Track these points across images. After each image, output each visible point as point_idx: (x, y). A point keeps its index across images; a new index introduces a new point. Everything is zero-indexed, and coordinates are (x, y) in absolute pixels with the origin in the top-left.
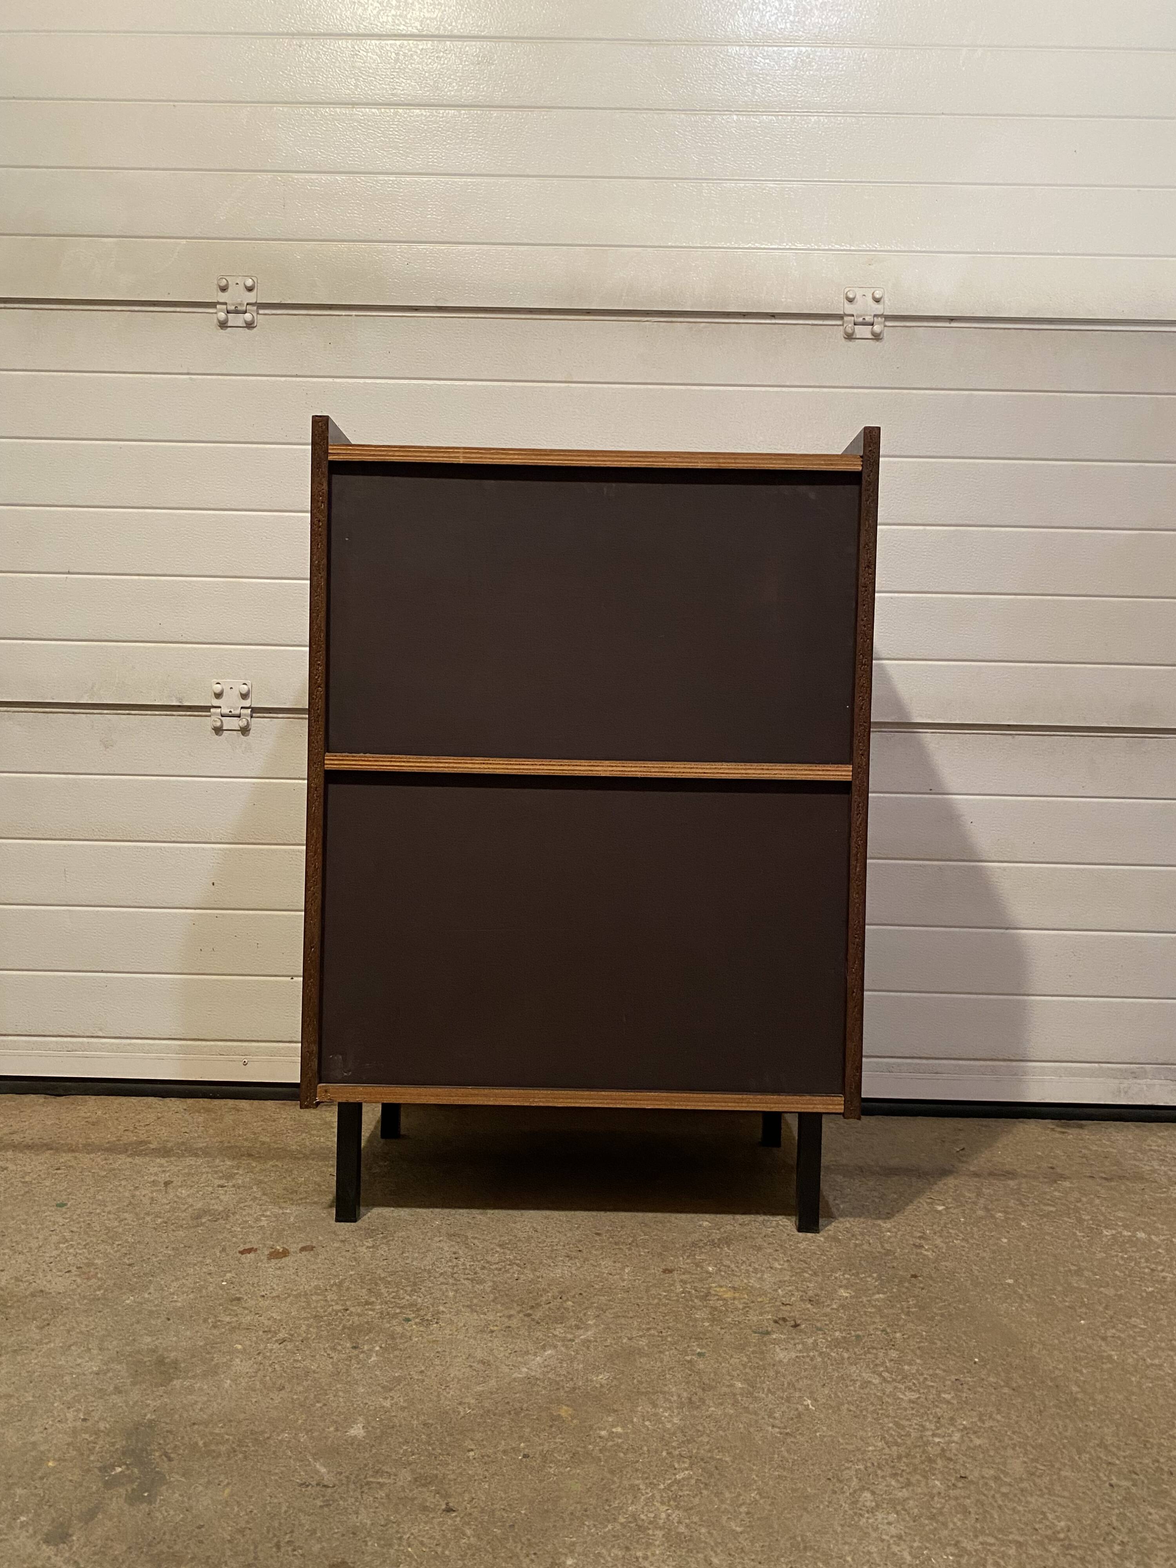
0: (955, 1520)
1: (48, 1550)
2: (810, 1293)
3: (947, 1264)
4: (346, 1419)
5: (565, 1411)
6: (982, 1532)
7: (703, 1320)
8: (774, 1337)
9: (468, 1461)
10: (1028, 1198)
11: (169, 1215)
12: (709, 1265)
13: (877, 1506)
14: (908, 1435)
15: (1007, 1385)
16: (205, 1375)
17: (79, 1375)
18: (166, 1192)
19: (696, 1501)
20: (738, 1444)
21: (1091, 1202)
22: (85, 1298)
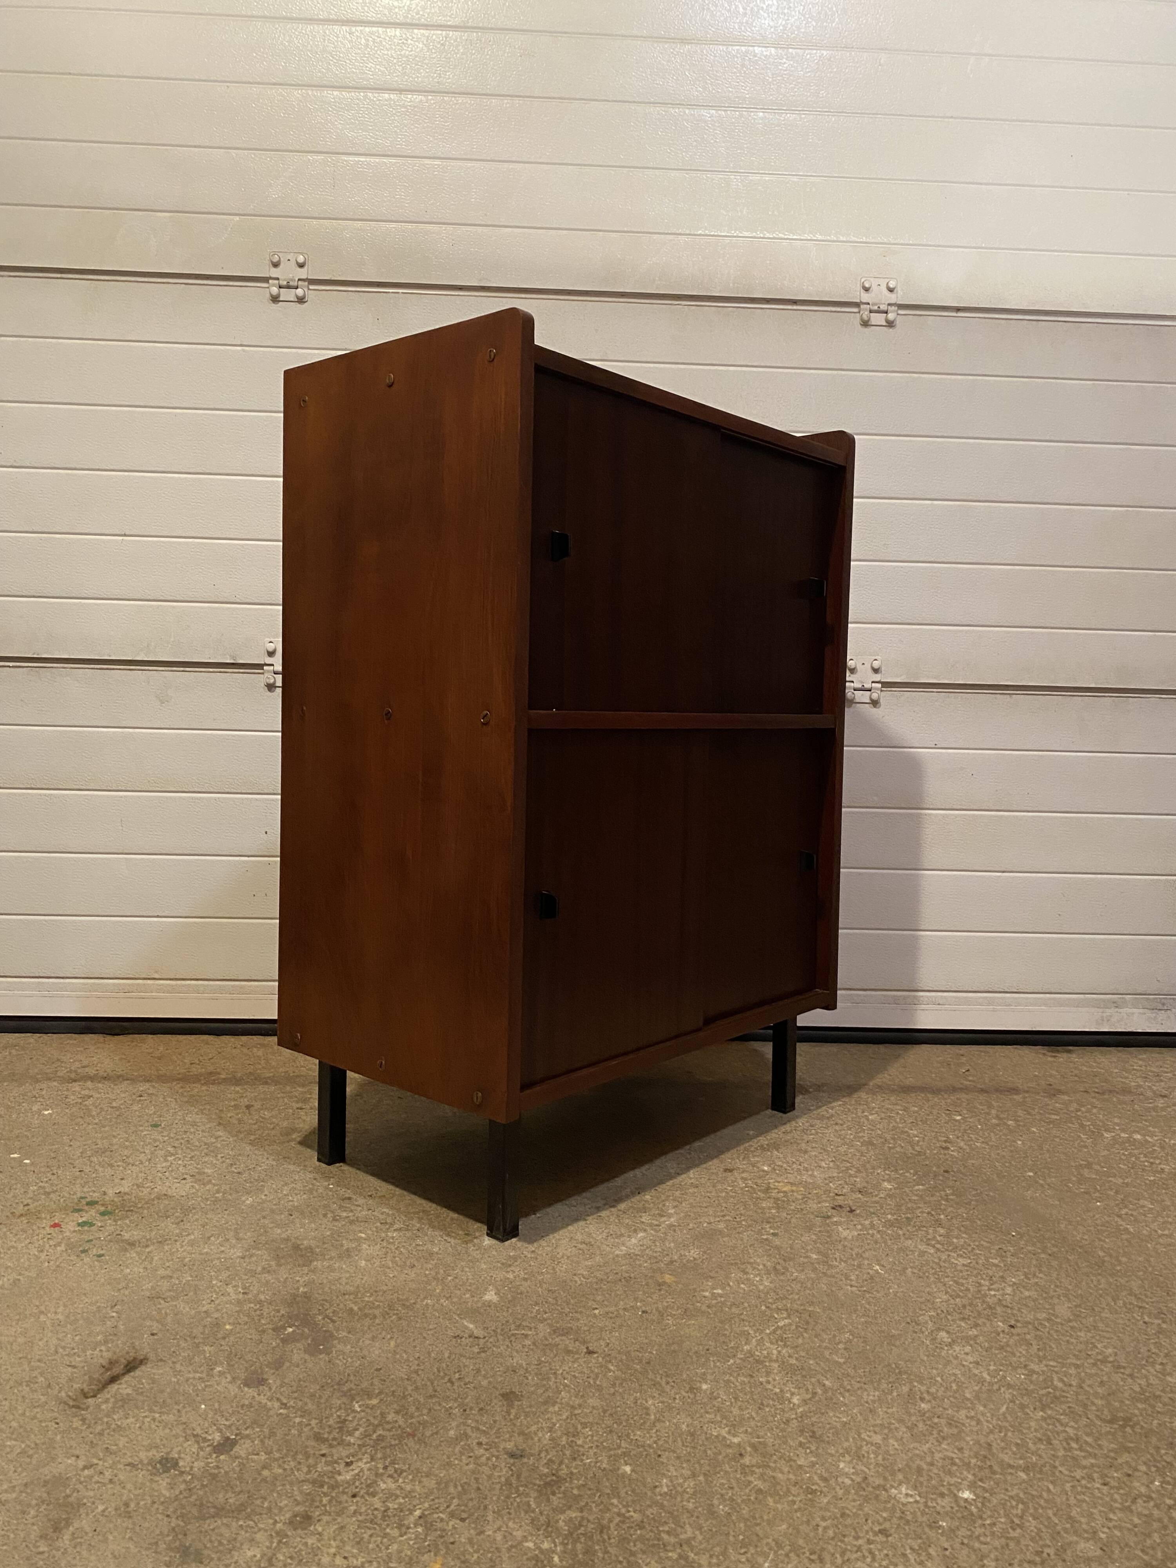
0: (1021, 1350)
1: (250, 1392)
2: (859, 1186)
3: (973, 1162)
4: (477, 1288)
5: (668, 1278)
6: (1045, 1357)
7: (770, 1208)
8: (835, 1219)
9: (595, 1316)
10: (1034, 1109)
11: (259, 1132)
12: (763, 1165)
13: (953, 1341)
14: (968, 1290)
15: (1044, 1252)
16: (340, 1257)
17: (225, 1259)
18: (249, 1113)
19: (800, 1341)
20: (825, 1299)
21: (1088, 1111)
22: (207, 1199)
